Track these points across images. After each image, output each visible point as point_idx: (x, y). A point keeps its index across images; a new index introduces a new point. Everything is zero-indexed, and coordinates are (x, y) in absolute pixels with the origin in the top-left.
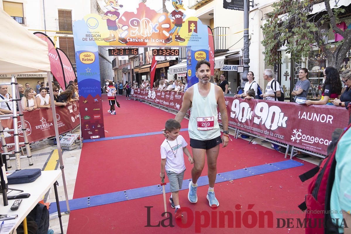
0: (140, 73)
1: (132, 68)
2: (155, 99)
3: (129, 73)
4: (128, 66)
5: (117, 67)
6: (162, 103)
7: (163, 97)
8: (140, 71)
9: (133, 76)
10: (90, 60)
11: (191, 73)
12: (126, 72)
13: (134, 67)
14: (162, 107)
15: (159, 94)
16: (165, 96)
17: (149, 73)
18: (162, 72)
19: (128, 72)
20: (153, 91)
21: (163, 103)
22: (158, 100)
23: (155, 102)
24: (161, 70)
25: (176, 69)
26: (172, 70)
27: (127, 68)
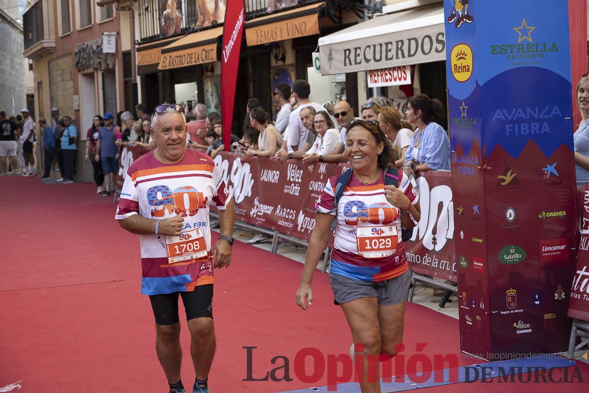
0: (164, 71)
1: (126, 46)
2: (249, 201)
3: (109, 73)
4: (105, 39)
5: (49, 41)
6: (291, 225)
7: (295, 190)
8: (165, 62)
9: (129, 89)
11: (468, 61)
12: (96, 69)
13: (134, 42)
14: (286, 241)
15: (271, 176)
16: (304, 184)
17: (212, 70)
18: (280, 63)
19: (103, 66)
20: (239, 159)
21: (295, 222)
22: (267, 209)
23: (250, 220)
24: (276, 57)
25: (356, 49)
26: (334, 55)
27: (98, 46)
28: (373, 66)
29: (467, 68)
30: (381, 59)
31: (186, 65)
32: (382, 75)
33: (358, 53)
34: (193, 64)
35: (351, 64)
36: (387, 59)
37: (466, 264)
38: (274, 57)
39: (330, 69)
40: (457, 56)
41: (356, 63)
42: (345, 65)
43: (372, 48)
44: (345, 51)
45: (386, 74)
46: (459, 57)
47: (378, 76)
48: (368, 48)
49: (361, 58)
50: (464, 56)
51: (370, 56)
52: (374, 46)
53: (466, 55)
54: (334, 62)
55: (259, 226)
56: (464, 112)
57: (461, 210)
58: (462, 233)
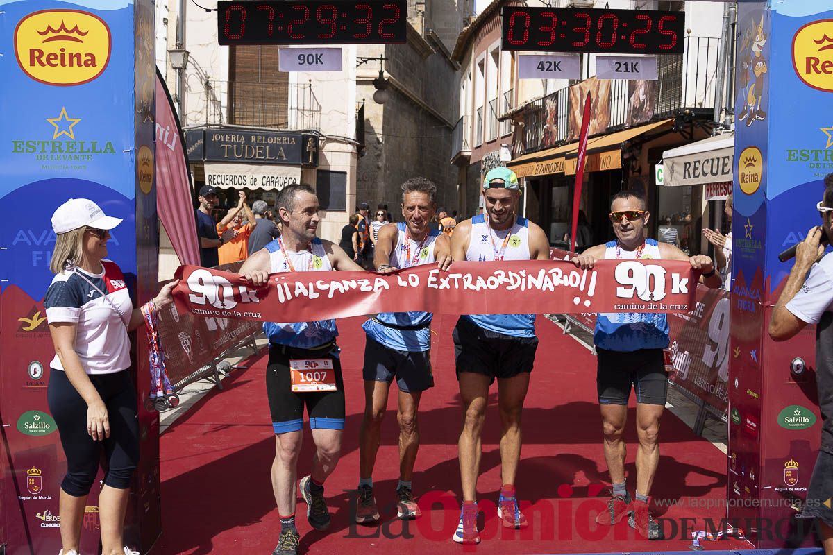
5: (466, 151)
10: (75, 59)
25: (695, 162)
26: (676, 167)
27: (498, 156)
28: (710, 179)
29: (755, 176)
30: (717, 173)
31: (552, 173)
32: (718, 189)
33: (697, 166)
34: (559, 172)
35: (689, 177)
36: (723, 173)
37: (738, 419)
38: (632, 169)
39: (671, 181)
40: (745, 163)
41: (694, 176)
42: (685, 178)
43: (710, 161)
44: (686, 164)
45: (721, 189)
46: (747, 163)
47: (714, 189)
48: (706, 162)
49: (698, 172)
50: (753, 162)
51: (707, 170)
52: (712, 160)
53: (755, 161)
54: (675, 175)
55: (587, 325)
56: (748, 232)
57: (738, 353)
58: (737, 380)
